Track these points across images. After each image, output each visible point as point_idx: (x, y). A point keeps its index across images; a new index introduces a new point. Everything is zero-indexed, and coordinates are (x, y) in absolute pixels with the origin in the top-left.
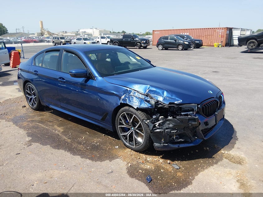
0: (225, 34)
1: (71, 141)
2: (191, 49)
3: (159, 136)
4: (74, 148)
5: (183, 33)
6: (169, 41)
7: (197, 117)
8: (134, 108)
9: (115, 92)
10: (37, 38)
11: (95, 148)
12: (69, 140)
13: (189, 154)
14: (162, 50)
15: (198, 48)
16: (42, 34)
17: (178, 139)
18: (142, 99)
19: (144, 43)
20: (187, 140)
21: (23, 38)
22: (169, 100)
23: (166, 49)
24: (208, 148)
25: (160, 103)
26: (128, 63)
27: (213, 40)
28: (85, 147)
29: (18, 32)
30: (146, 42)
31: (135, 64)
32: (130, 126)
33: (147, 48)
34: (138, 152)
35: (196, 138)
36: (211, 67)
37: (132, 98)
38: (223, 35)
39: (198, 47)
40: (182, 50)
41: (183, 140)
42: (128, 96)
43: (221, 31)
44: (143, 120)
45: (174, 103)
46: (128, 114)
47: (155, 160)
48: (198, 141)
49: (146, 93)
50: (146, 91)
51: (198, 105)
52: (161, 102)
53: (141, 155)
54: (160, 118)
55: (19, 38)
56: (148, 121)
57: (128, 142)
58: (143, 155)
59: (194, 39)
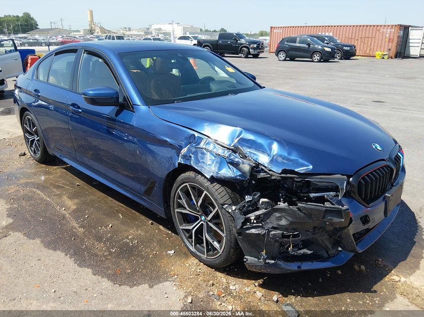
0: (396, 35)
1: (84, 233)
2: (336, 60)
3: (256, 243)
4: (84, 250)
5: (322, 33)
6: (298, 45)
7: (345, 207)
8: (205, 177)
9: (169, 138)
10: (82, 38)
11: (127, 251)
12: (81, 230)
13: (320, 280)
14: (285, 60)
15: (348, 59)
16: (91, 32)
17: (300, 249)
18: (223, 157)
19: (254, 49)
20: (320, 253)
21: (59, 36)
22: (283, 163)
23: (292, 59)
24: (363, 267)
25: (262, 169)
26: (210, 79)
27: (374, 45)
28: (108, 248)
29: (53, 27)
30: (257, 47)
31: (223, 82)
32: (198, 212)
33: (259, 56)
34: (212, 268)
35: (340, 249)
36: (370, 93)
37: (203, 154)
38: (391, 37)
39: (348, 57)
40: (320, 61)
41: (309, 252)
42: (194, 150)
43: (389, 30)
44: (223, 205)
45: (293, 172)
46: (193, 188)
47: (247, 290)
48: (343, 256)
49: (232, 145)
50: (233, 141)
51: (349, 177)
52: (265, 167)
53: (219, 274)
54: (261, 202)
55: (54, 38)
56: (234, 208)
57: (193, 244)
58: (222, 275)
59: (342, 43)
